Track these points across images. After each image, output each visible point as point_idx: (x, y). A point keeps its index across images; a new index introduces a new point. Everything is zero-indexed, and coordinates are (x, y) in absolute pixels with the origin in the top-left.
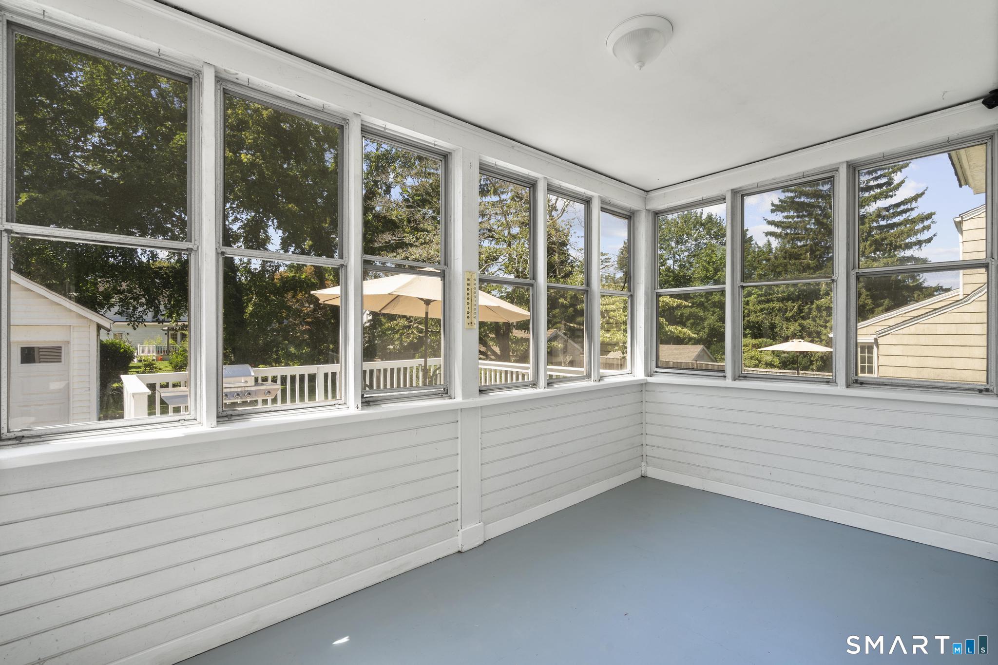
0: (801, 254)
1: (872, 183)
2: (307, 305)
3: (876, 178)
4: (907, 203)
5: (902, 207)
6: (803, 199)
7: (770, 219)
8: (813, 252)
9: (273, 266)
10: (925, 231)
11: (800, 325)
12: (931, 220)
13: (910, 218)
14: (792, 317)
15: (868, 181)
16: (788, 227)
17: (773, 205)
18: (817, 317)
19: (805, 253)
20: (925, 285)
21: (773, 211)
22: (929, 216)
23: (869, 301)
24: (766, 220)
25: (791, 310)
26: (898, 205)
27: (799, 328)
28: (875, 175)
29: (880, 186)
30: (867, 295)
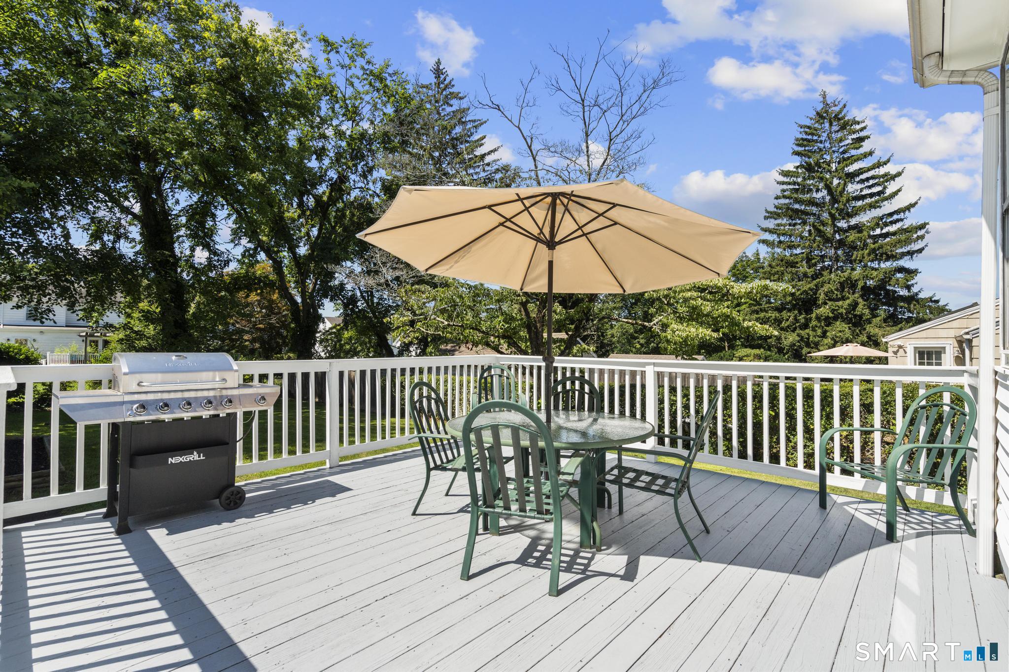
0: (797, 263)
1: (865, 192)
2: (259, 309)
3: (870, 187)
4: (900, 212)
5: (895, 217)
6: (797, 206)
7: (764, 226)
8: (809, 260)
9: (221, 261)
10: (920, 241)
11: (798, 335)
12: (925, 230)
13: (905, 227)
14: (788, 327)
15: (861, 190)
16: (783, 235)
17: (767, 211)
18: (817, 326)
19: (802, 261)
20: (922, 296)
21: (766, 218)
22: (922, 226)
23: (867, 311)
24: (759, 226)
25: (787, 320)
26: (891, 214)
27: (798, 338)
28: (867, 184)
29: (871, 195)
30: (864, 305)
